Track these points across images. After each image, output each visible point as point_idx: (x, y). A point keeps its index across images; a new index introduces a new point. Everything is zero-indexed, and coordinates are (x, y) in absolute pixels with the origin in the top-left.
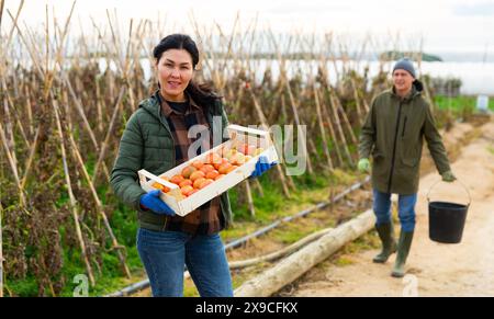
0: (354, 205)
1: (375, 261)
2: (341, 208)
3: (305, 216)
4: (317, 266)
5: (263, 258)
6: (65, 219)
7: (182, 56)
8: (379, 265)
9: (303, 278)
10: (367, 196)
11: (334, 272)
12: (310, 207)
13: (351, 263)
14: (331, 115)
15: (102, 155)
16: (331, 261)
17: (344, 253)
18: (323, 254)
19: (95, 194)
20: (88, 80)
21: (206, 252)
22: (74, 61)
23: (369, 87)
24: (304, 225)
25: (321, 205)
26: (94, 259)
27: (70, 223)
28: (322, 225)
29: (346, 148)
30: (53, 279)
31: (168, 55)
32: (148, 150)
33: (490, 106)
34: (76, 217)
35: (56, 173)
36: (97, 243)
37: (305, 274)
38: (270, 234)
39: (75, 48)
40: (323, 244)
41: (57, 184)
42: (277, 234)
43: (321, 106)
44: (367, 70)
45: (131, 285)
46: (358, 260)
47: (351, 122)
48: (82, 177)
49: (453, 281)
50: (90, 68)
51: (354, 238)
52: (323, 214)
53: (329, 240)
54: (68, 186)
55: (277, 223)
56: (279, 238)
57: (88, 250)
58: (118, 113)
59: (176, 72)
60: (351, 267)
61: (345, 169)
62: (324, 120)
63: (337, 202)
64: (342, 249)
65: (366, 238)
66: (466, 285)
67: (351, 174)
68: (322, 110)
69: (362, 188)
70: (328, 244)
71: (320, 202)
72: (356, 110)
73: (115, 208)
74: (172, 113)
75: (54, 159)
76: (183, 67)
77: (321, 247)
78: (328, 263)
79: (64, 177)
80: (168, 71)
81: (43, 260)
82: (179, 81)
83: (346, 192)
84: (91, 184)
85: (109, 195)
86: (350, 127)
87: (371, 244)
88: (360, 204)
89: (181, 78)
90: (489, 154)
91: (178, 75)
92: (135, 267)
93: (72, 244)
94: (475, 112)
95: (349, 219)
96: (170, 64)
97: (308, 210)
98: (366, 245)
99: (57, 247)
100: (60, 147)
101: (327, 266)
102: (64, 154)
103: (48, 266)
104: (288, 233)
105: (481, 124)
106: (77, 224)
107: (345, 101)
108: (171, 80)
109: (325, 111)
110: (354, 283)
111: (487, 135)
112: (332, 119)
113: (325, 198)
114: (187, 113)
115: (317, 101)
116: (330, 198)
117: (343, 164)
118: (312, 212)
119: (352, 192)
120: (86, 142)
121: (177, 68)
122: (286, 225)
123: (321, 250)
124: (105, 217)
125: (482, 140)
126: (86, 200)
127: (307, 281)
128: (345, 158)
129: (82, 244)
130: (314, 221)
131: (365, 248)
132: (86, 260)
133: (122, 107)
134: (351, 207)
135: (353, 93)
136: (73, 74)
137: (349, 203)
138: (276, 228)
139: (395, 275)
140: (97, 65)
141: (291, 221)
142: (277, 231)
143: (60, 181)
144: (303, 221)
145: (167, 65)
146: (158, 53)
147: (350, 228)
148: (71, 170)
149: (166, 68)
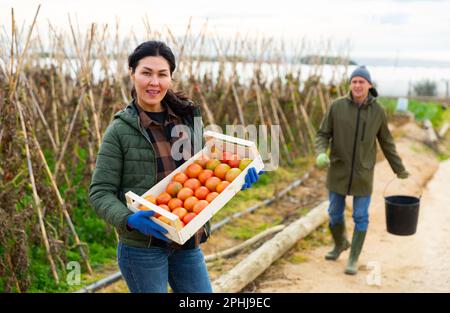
0: (297, 201)
1: (328, 258)
2: (285, 204)
3: (252, 212)
4: (273, 264)
5: (219, 254)
6: (30, 218)
7: (158, 63)
8: (331, 262)
9: (263, 276)
10: (308, 193)
11: (290, 269)
12: (256, 204)
13: (305, 260)
14: (271, 113)
16: (286, 259)
17: (297, 251)
18: (279, 252)
19: (58, 193)
20: (43, 80)
21: (188, 266)
23: (302, 88)
24: (253, 221)
25: (267, 201)
26: (58, 257)
27: (34, 221)
28: (269, 221)
29: (285, 147)
30: (19, 277)
31: (145, 63)
32: (128, 163)
33: (409, 108)
34: (41, 216)
35: (21, 172)
36: (61, 241)
37: (264, 273)
38: (222, 230)
40: (279, 243)
41: (22, 183)
42: (229, 230)
43: (263, 108)
44: (299, 73)
45: (95, 282)
46: (311, 257)
47: (289, 122)
49: (403, 278)
51: (305, 235)
52: (269, 210)
53: (284, 238)
54: (33, 185)
55: (227, 219)
56: (230, 234)
57: (52, 248)
58: (78, 115)
59: (155, 80)
60: (306, 264)
63: (281, 198)
64: (295, 247)
65: (315, 234)
66: (414, 282)
67: (291, 172)
68: (264, 111)
69: (302, 184)
70: (283, 242)
71: (265, 199)
72: (292, 111)
73: (74, 205)
74: (152, 124)
75: (19, 158)
76: (161, 74)
77: (278, 245)
78: (283, 260)
79: (29, 176)
81: (9, 259)
82: (158, 89)
83: (289, 188)
84: (54, 183)
85: (68, 193)
86: (288, 128)
87: (321, 240)
88: (302, 201)
89: (160, 86)
90: (413, 152)
91: (157, 83)
92: (96, 263)
93: (37, 242)
94: (395, 113)
95: (297, 216)
97: (256, 206)
98: (316, 242)
99: (23, 246)
100: (24, 147)
101: (283, 263)
102: (28, 154)
103: (14, 266)
104: (238, 229)
105: (401, 124)
106: (41, 221)
107: (283, 103)
109: (267, 112)
110: (311, 281)
111: (409, 134)
113: (270, 194)
114: (167, 123)
115: (259, 102)
116: (275, 194)
117: (283, 161)
118: (259, 208)
119: (293, 189)
122: (236, 221)
123: (277, 248)
124: (67, 216)
125: (404, 140)
127: (267, 279)
128: (284, 156)
129: (47, 242)
130: (262, 217)
131: (314, 245)
132: (50, 257)
133: (82, 108)
134: (294, 203)
135: (290, 95)
137: (292, 200)
138: (227, 224)
139: (348, 273)
141: (240, 217)
142: (228, 227)
143: (24, 181)
144: (252, 217)
146: (133, 62)
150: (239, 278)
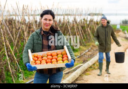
0: (87, 56)
4: (80, 76)
6: (6, 64)
10: (90, 54)
11: (85, 77)
13: (89, 74)
14: (79, 30)
15: (15, 44)
17: (87, 71)
18: (82, 72)
19: (14, 56)
20: (10, 22)
22: (6, 17)
23: (88, 23)
26: (14, 75)
27: (7, 65)
28: (79, 62)
29: (83, 40)
31: (45, 17)
33: (120, 28)
34: (9, 63)
35: (3, 50)
36: (15, 71)
37: (77, 79)
39: (6, 13)
40: (81, 69)
41: (3, 53)
43: (76, 29)
44: (87, 18)
46: (91, 73)
47: (84, 33)
48: (10, 51)
49: (119, 79)
50: (11, 19)
51: (89, 67)
52: (79, 59)
53: (83, 68)
54: (6, 54)
57: (13, 73)
58: (20, 32)
59: (48, 22)
60: (90, 75)
61: (83, 46)
62: (77, 32)
63: (82, 56)
64: (86, 70)
65: (92, 66)
66: (123, 80)
67: (85, 47)
68: (77, 30)
69: (89, 51)
70: (83, 69)
71: (78, 56)
72: (85, 29)
73: (20, 59)
75: (2, 46)
76: (50, 20)
77: (81, 70)
78: (83, 74)
79: (5, 51)
80: (45, 22)
83: (85, 52)
84: (13, 53)
85: (18, 56)
86: (84, 34)
87: (94, 68)
88: (88, 56)
92: (26, 77)
93: (8, 71)
94: (116, 29)
95: (87, 61)
96: (46, 19)
99: (3, 72)
100: (3, 43)
101: (83, 75)
102: (5, 45)
105: (118, 32)
106: (9, 65)
107: (82, 27)
108: (46, 24)
109: (78, 30)
110: (91, 81)
111: (120, 35)
112: (79, 32)
113: (79, 54)
115: (75, 27)
116: (80, 54)
117: (83, 44)
119: (86, 53)
120: (11, 40)
121: (48, 21)
123: (81, 71)
124: (17, 63)
125: (119, 37)
126: (12, 58)
127: (78, 80)
128: (83, 43)
129: (11, 71)
130: (77, 61)
131: (92, 70)
132: (12, 75)
133: (21, 30)
134: (86, 57)
135: (85, 25)
136: (6, 21)
137: (86, 56)
140: (13, 18)
145: (44, 20)
146: (42, 16)
147: (88, 64)
148: (7, 49)
149: (44, 21)
150: (69, 80)
